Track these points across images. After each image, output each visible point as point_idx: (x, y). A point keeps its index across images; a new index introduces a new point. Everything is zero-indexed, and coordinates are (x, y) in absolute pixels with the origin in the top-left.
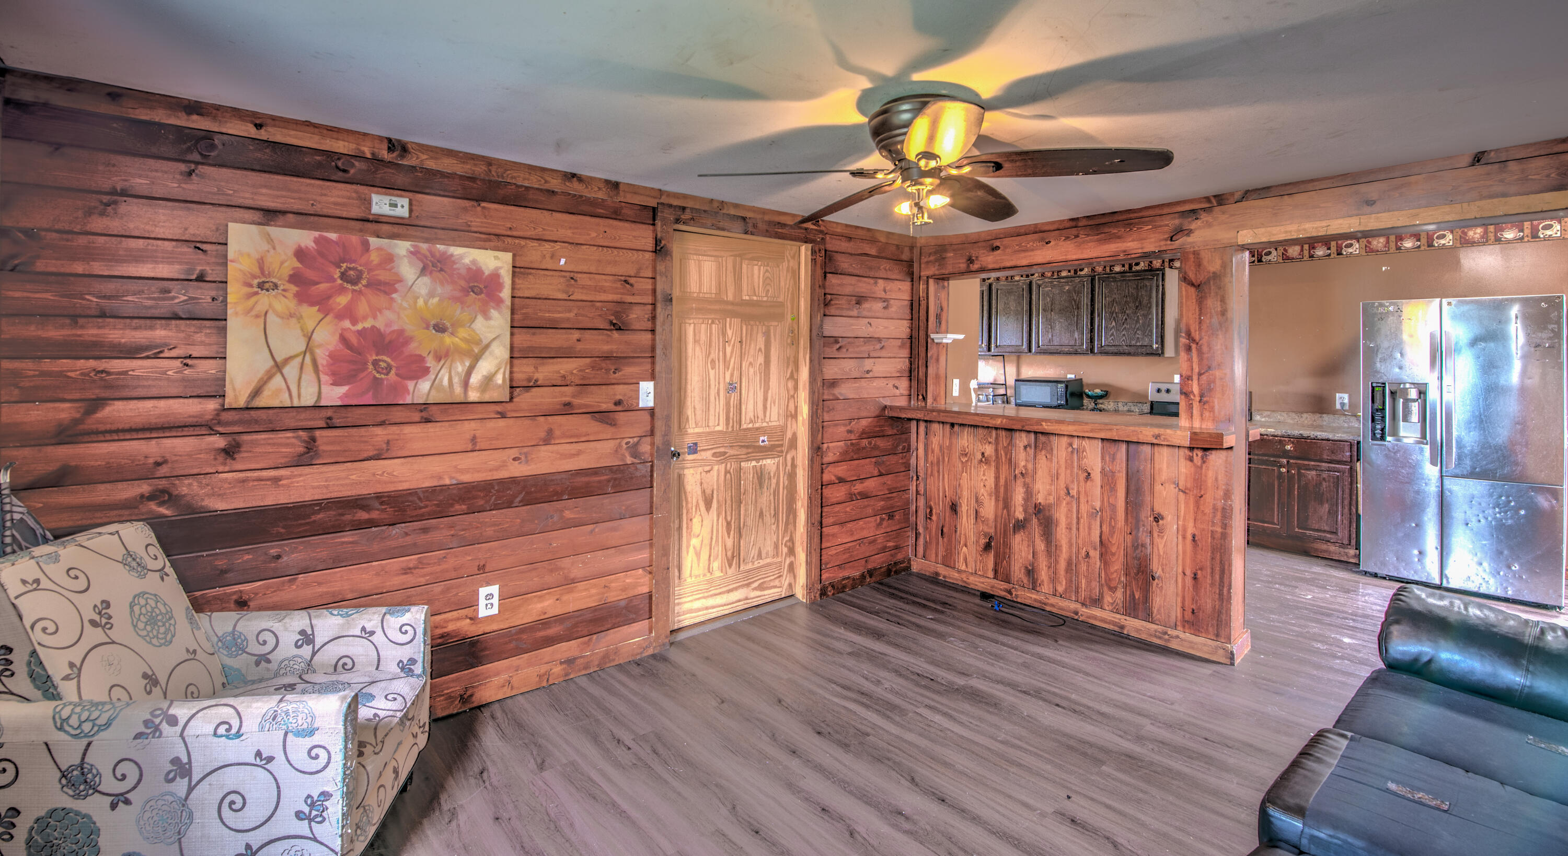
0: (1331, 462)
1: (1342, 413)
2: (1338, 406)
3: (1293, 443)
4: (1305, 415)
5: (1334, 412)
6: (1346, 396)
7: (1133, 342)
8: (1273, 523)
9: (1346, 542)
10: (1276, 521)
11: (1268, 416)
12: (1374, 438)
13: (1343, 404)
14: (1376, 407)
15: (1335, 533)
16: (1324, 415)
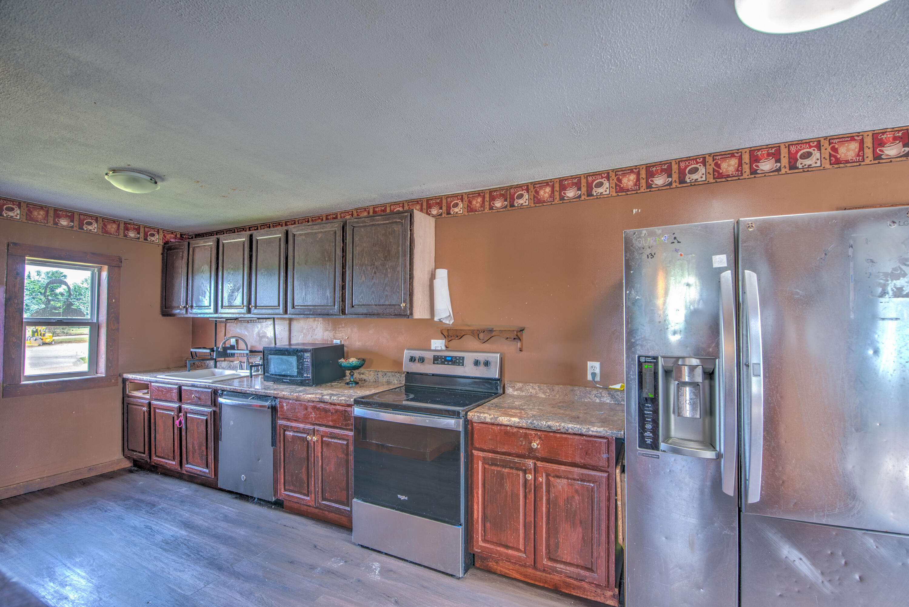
0: (584, 467)
1: (593, 385)
2: (589, 378)
3: (540, 438)
4: (557, 388)
5: (586, 384)
6: (597, 365)
7: (382, 302)
8: (518, 550)
9: (603, 583)
10: (521, 547)
11: (520, 389)
12: (643, 444)
13: (594, 375)
14: (644, 395)
15: (590, 570)
16: (576, 388)
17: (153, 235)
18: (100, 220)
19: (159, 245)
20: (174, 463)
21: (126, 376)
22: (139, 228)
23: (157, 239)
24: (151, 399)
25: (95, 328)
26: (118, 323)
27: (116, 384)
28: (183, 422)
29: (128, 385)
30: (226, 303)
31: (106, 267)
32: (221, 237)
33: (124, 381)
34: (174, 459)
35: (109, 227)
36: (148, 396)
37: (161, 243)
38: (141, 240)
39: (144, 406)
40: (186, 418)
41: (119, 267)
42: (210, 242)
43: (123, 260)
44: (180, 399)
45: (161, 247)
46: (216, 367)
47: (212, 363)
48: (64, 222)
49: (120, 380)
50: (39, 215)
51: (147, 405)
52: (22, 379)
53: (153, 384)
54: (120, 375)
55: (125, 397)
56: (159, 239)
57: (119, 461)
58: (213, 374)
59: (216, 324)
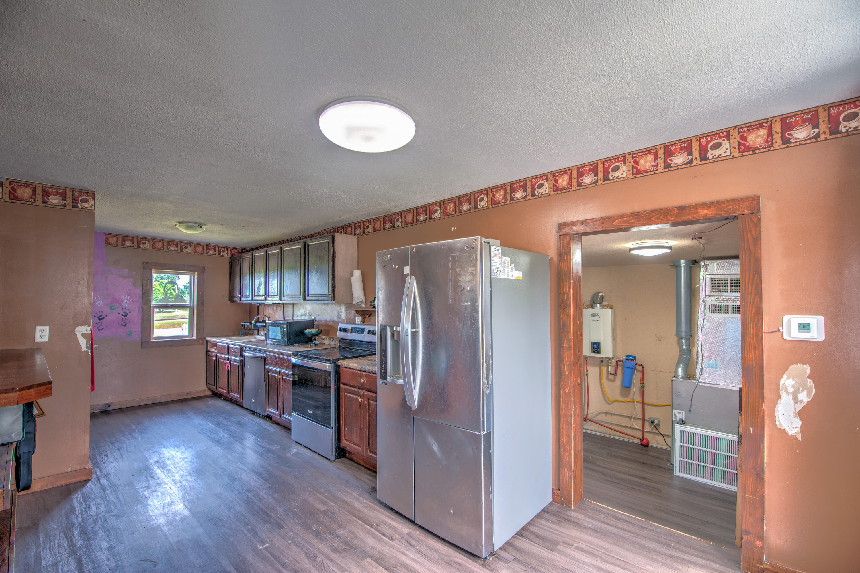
3: (366, 376)
7: (320, 292)
8: (358, 445)
12: (382, 376)
14: (382, 348)
17: (224, 252)
18: (192, 245)
19: (227, 258)
20: (226, 392)
21: (208, 339)
22: (215, 248)
23: (227, 254)
24: (217, 353)
25: (191, 309)
26: (203, 306)
27: (203, 344)
28: (229, 366)
29: (209, 345)
30: (256, 294)
31: (196, 273)
32: (254, 252)
33: (207, 341)
34: (226, 390)
35: (197, 248)
36: (216, 351)
37: (229, 256)
38: (216, 255)
39: (214, 357)
40: (231, 364)
41: (204, 272)
42: (249, 255)
43: (206, 268)
44: (228, 353)
45: (229, 258)
46: (258, 334)
47: (256, 332)
48: (172, 248)
49: (205, 342)
50: (159, 245)
51: (215, 357)
52: (151, 339)
53: (218, 344)
54: (205, 338)
55: (208, 351)
56: (228, 254)
57: (204, 391)
58: (255, 338)
59: (258, 307)
